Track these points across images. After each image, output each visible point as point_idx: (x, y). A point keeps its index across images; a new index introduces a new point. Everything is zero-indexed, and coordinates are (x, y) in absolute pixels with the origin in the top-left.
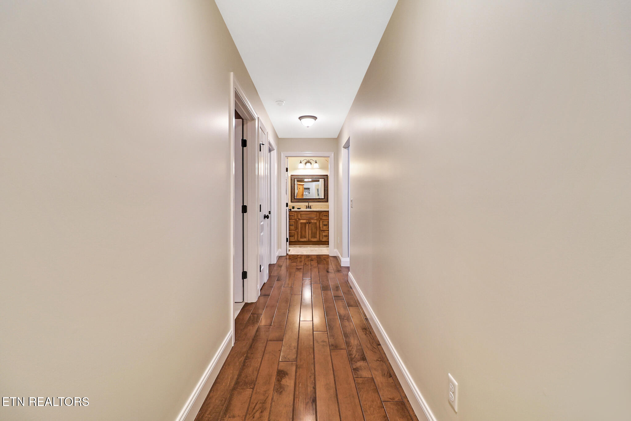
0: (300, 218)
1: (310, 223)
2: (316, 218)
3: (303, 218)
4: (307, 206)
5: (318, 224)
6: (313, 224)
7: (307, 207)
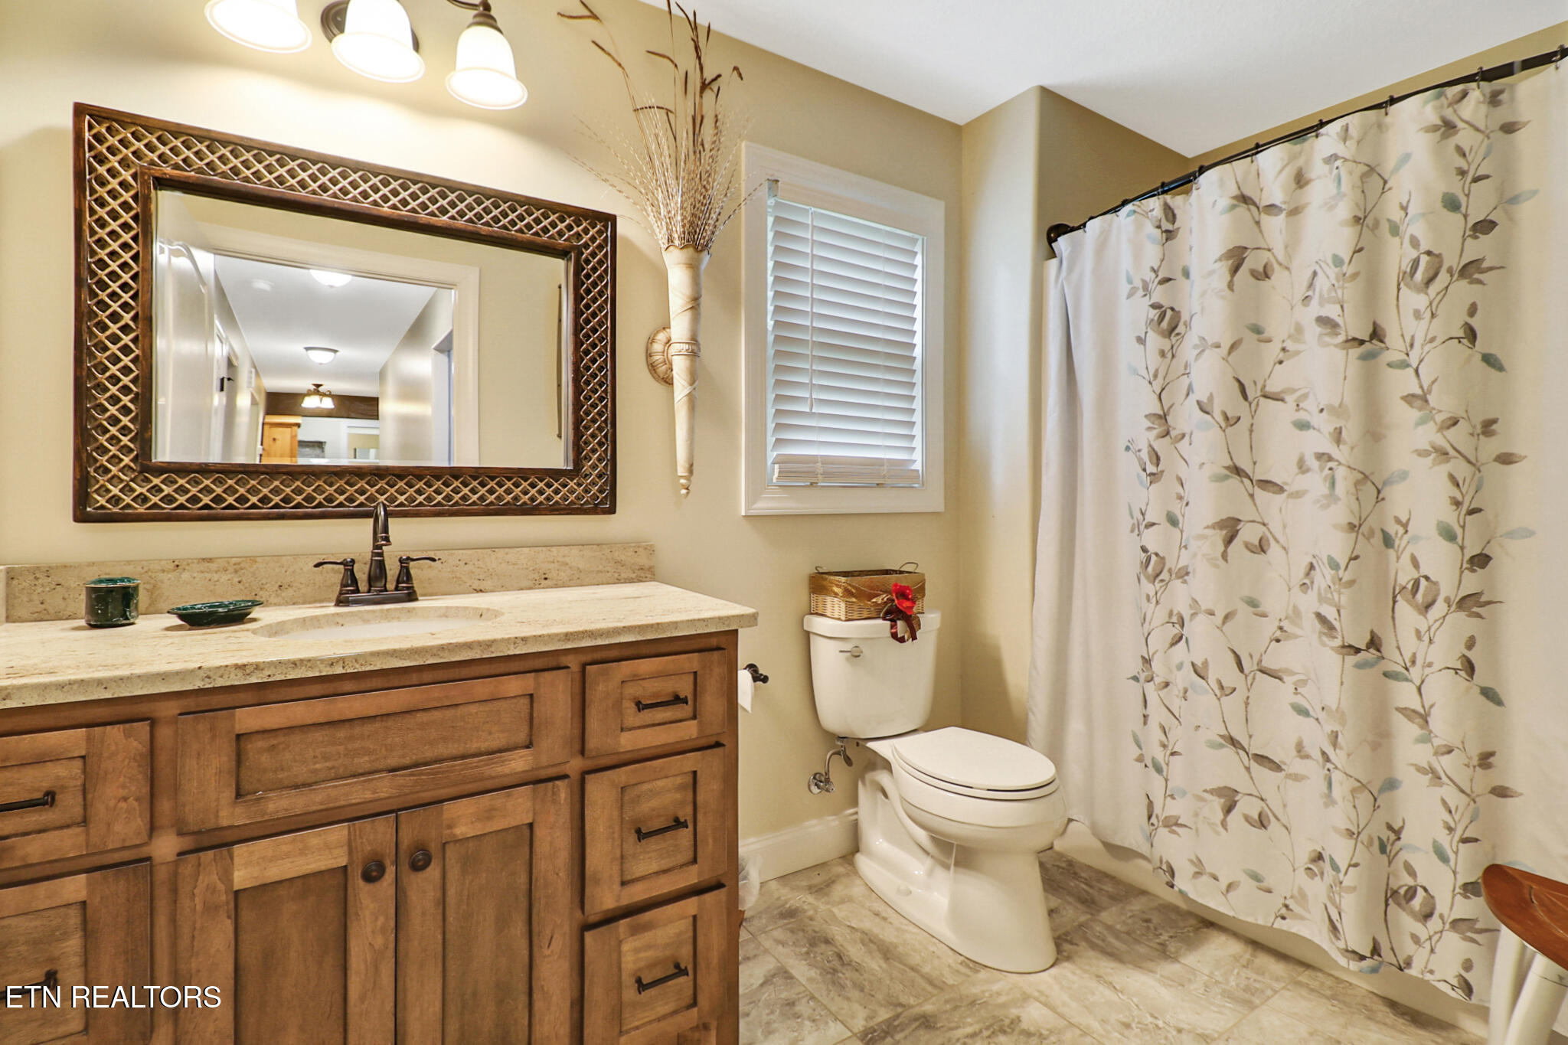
0: (232, 816)
1: (420, 860)
2: (519, 763)
3: (279, 805)
4: (349, 565)
5: (554, 840)
6: (469, 863)
7: (350, 580)
